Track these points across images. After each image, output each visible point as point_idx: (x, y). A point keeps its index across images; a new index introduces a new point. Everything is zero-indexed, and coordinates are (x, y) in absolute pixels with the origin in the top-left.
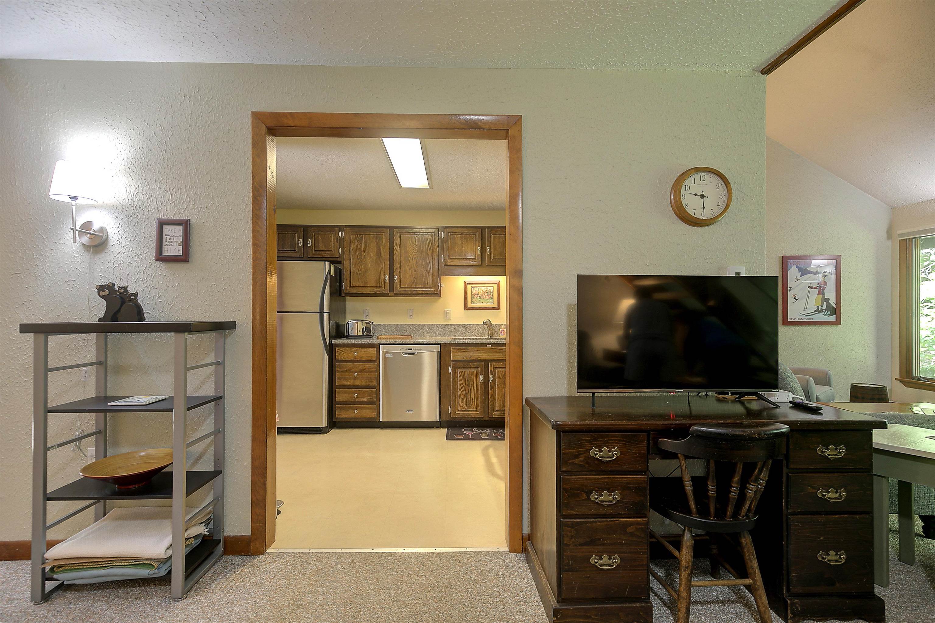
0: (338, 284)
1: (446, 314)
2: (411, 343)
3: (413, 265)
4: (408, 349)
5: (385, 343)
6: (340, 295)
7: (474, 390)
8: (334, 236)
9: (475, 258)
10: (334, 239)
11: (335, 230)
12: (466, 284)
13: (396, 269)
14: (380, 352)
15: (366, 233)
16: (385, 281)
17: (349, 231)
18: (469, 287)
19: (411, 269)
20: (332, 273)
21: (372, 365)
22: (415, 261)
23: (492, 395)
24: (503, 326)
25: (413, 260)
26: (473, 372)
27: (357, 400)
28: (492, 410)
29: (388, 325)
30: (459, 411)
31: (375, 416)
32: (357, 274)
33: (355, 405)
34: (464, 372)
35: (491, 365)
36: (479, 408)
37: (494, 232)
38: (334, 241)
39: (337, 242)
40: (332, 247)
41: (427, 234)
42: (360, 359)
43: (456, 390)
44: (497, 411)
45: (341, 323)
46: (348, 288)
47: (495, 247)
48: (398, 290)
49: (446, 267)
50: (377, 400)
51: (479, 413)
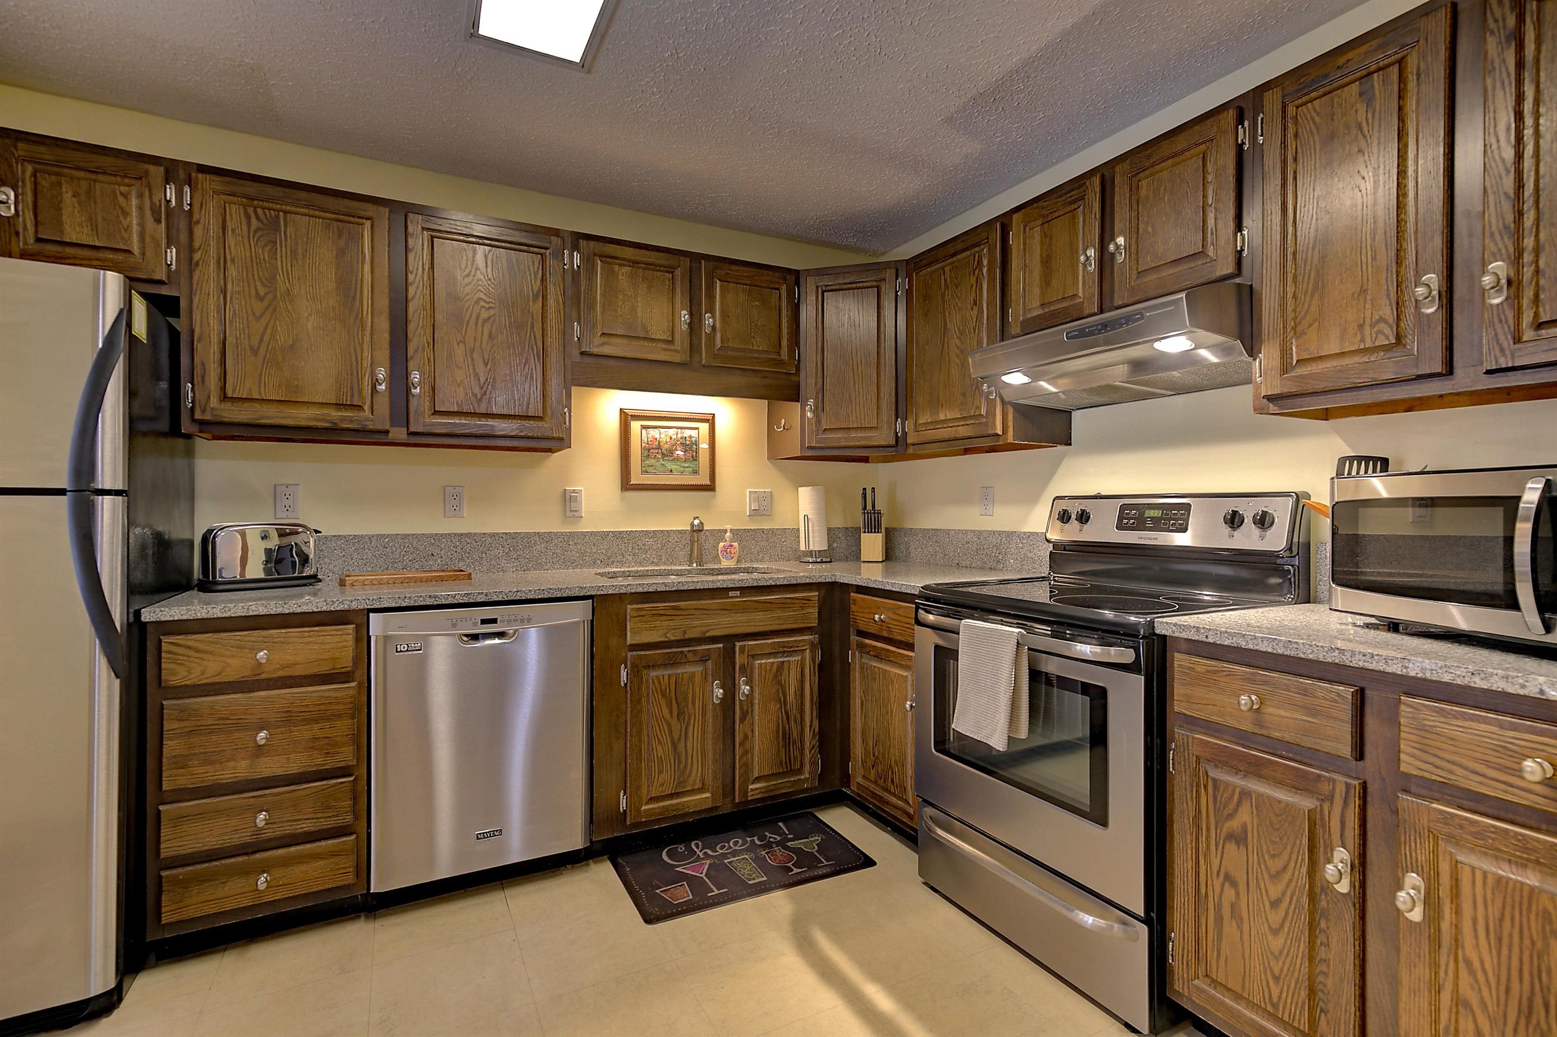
0: (164, 385)
1: (569, 501)
2: (495, 598)
3: (478, 343)
4: (484, 622)
5: (394, 605)
6: (175, 431)
7: (695, 732)
8: (140, 196)
9: (672, 342)
10: (140, 208)
11: (147, 173)
12: (626, 418)
13: (416, 351)
14: (369, 638)
15: (293, 209)
16: (374, 387)
17: (219, 187)
18: (635, 426)
19: (472, 353)
20: (140, 328)
21: (335, 690)
22: (486, 332)
23: (746, 737)
24: (728, 534)
25: (480, 325)
26: (692, 677)
27: (269, 834)
28: (745, 781)
29: (371, 538)
30: (652, 800)
31: (350, 879)
32: (255, 352)
33: (257, 856)
34: (666, 678)
35: (742, 649)
36: (709, 780)
37: (723, 272)
38: (142, 216)
39: (158, 221)
40: (131, 234)
41: (526, 248)
42: (280, 673)
43: (645, 738)
44: (758, 779)
45: (175, 531)
46: (214, 402)
47: (725, 316)
48: (423, 421)
49: (587, 360)
50: (356, 817)
51: (708, 795)
